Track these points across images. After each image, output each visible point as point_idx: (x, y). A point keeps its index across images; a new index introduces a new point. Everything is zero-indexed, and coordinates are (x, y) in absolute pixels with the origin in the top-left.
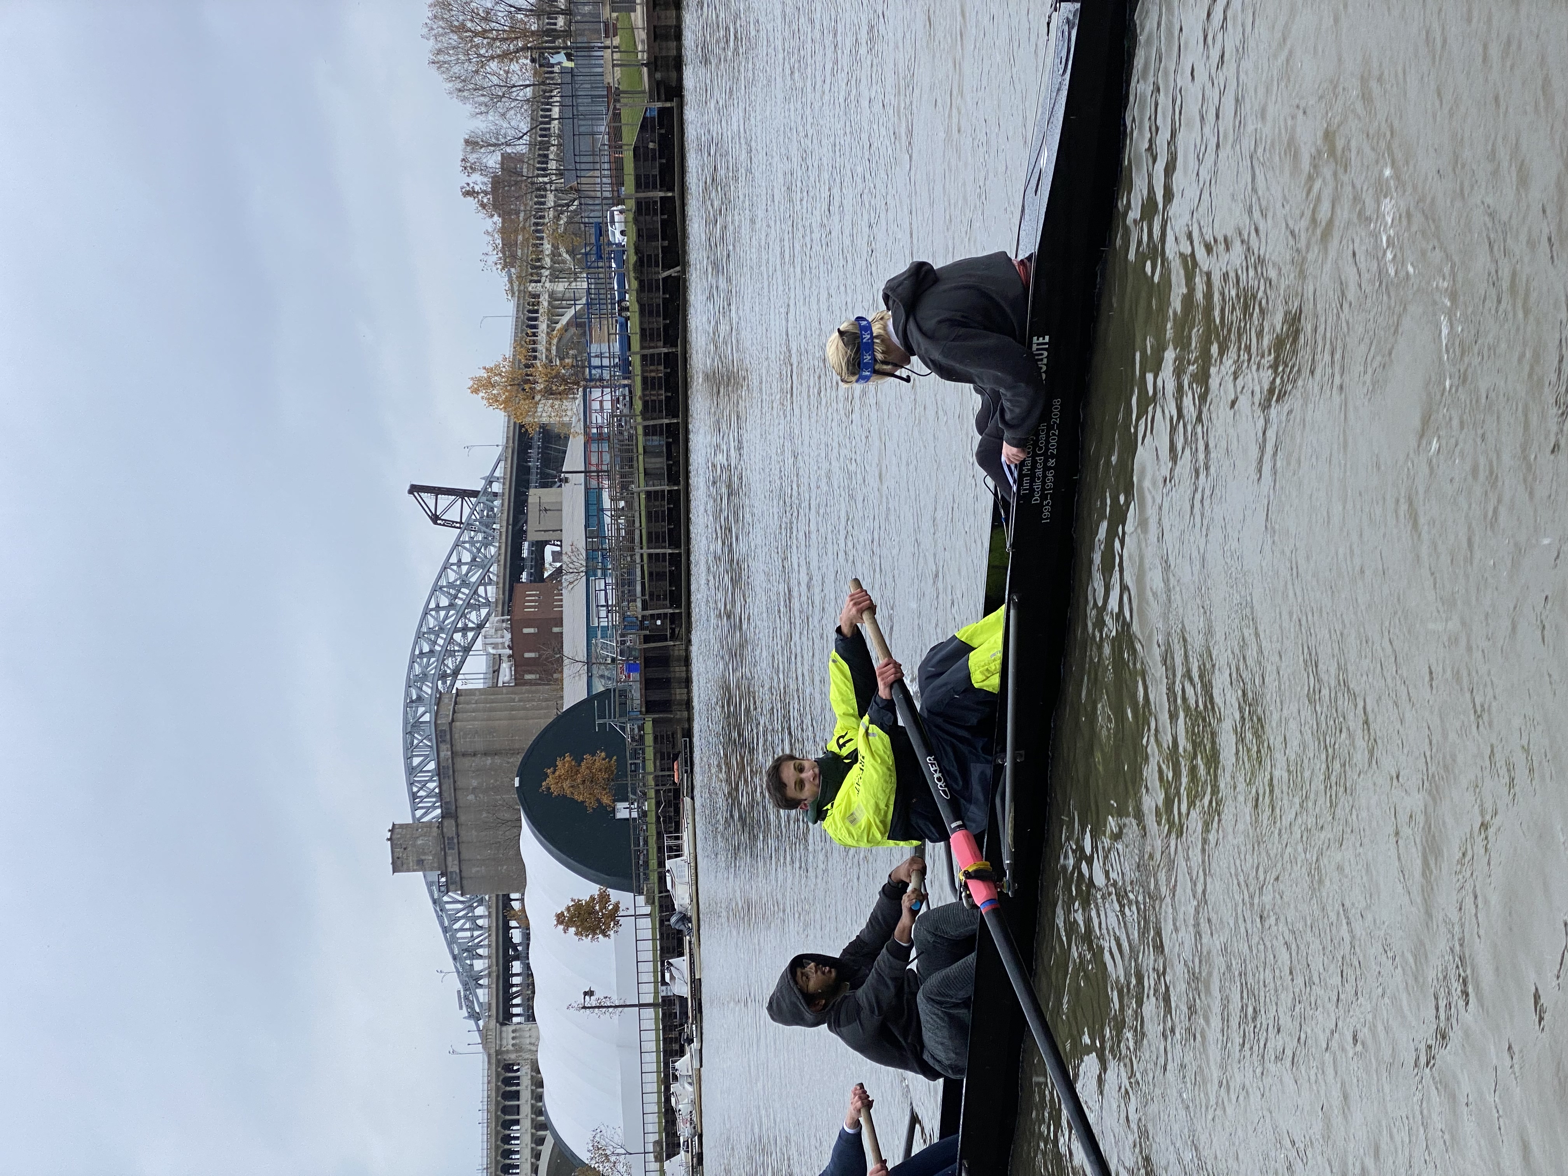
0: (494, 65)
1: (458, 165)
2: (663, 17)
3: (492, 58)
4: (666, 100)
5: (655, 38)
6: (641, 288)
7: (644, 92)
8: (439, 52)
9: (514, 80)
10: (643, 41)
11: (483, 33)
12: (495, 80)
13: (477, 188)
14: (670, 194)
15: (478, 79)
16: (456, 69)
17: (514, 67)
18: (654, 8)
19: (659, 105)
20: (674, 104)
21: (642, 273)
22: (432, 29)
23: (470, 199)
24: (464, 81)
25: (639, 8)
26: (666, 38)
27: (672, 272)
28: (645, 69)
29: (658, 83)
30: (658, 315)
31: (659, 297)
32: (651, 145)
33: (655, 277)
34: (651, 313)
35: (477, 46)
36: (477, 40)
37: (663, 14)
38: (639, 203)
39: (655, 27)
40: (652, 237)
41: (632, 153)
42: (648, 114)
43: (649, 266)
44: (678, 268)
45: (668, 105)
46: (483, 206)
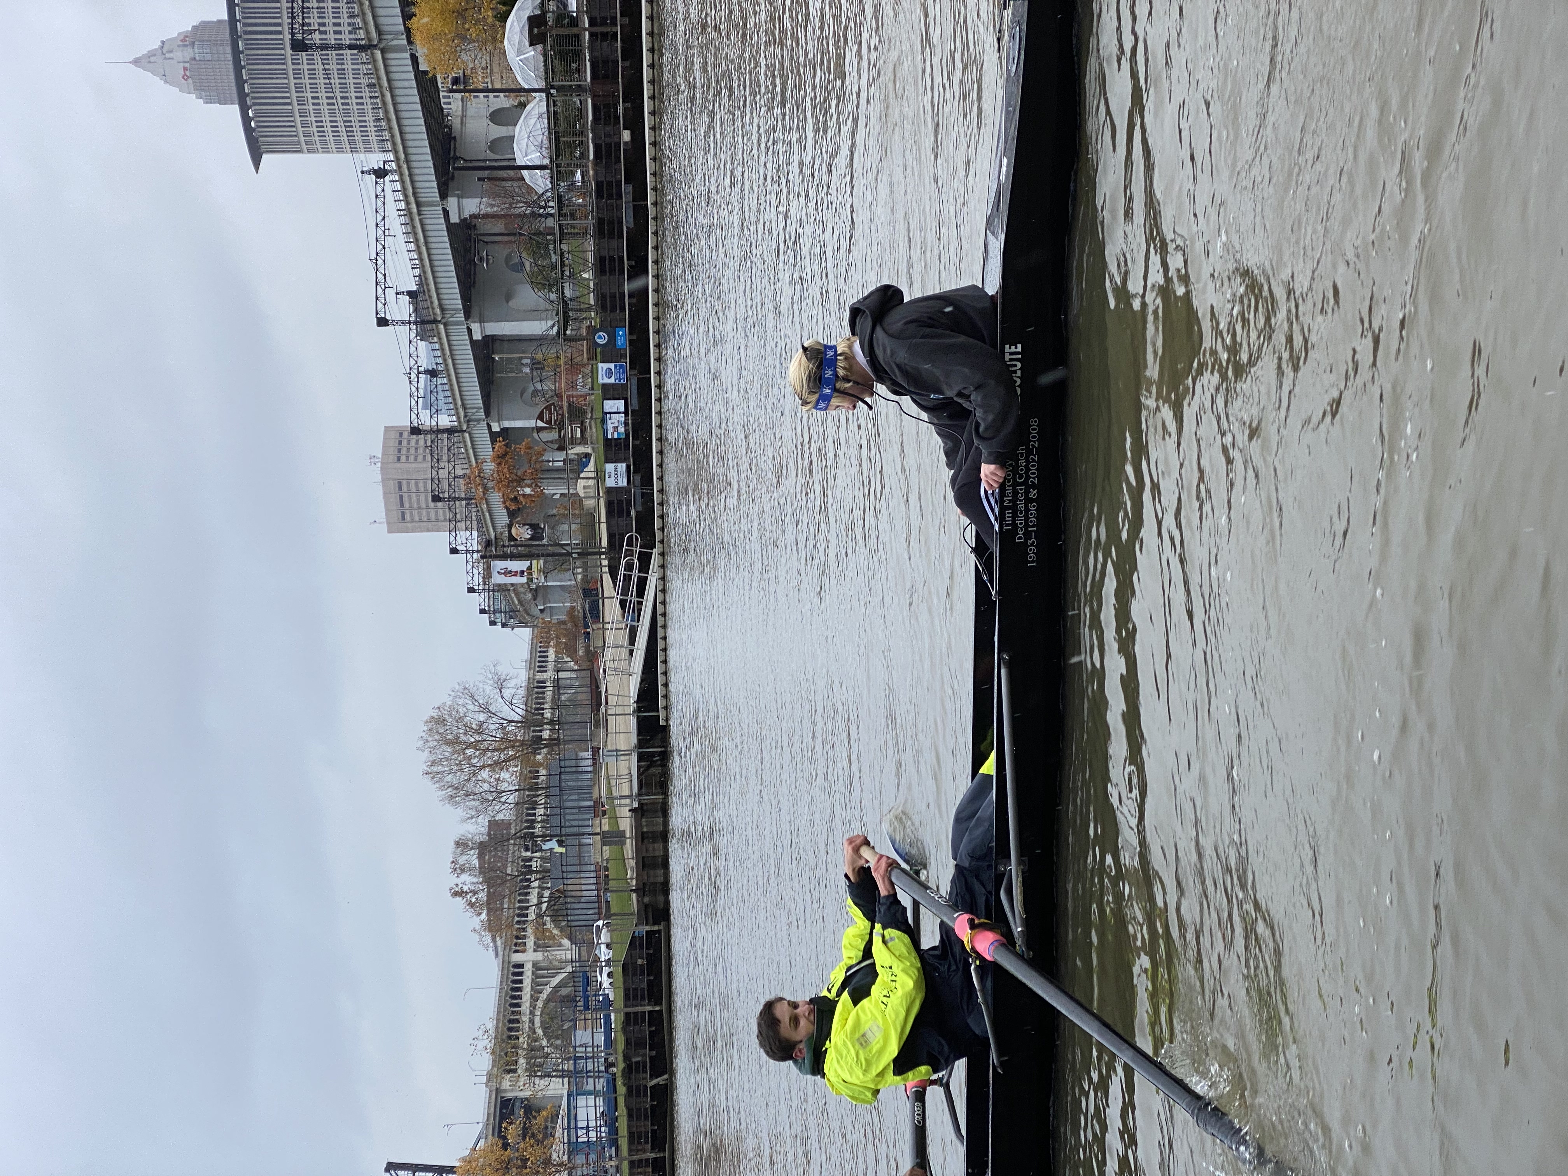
0: (485, 774)
1: (448, 867)
2: (651, 849)
3: (483, 767)
4: (654, 924)
5: (644, 867)
6: (629, 1093)
7: (632, 914)
8: (433, 763)
9: (504, 786)
10: (632, 869)
11: (475, 746)
12: (486, 786)
13: (465, 888)
14: (658, 1008)
15: (470, 786)
16: (449, 778)
17: (505, 775)
18: (643, 841)
19: (648, 928)
20: (661, 927)
21: (630, 1078)
22: (427, 741)
23: (458, 899)
24: (457, 788)
25: (628, 841)
26: (654, 866)
27: (660, 1080)
28: (634, 895)
29: (646, 906)
30: (646, 1118)
31: (648, 1103)
32: (640, 962)
33: (643, 1082)
34: (638, 1118)
35: (470, 758)
36: (470, 752)
37: (651, 847)
38: (627, 1015)
39: (643, 858)
40: (640, 1044)
41: (620, 969)
42: (636, 934)
43: (637, 1071)
44: (666, 1076)
45: (656, 928)
46: (471, 905)
